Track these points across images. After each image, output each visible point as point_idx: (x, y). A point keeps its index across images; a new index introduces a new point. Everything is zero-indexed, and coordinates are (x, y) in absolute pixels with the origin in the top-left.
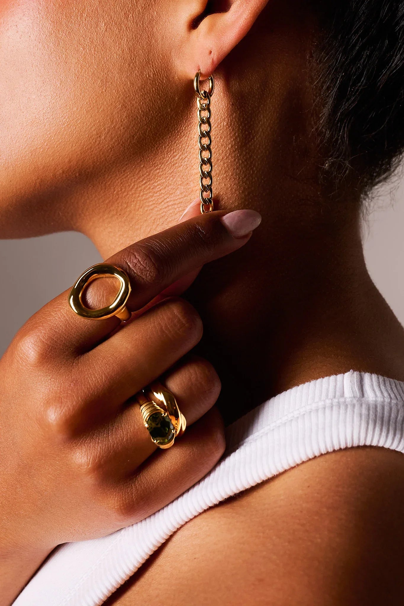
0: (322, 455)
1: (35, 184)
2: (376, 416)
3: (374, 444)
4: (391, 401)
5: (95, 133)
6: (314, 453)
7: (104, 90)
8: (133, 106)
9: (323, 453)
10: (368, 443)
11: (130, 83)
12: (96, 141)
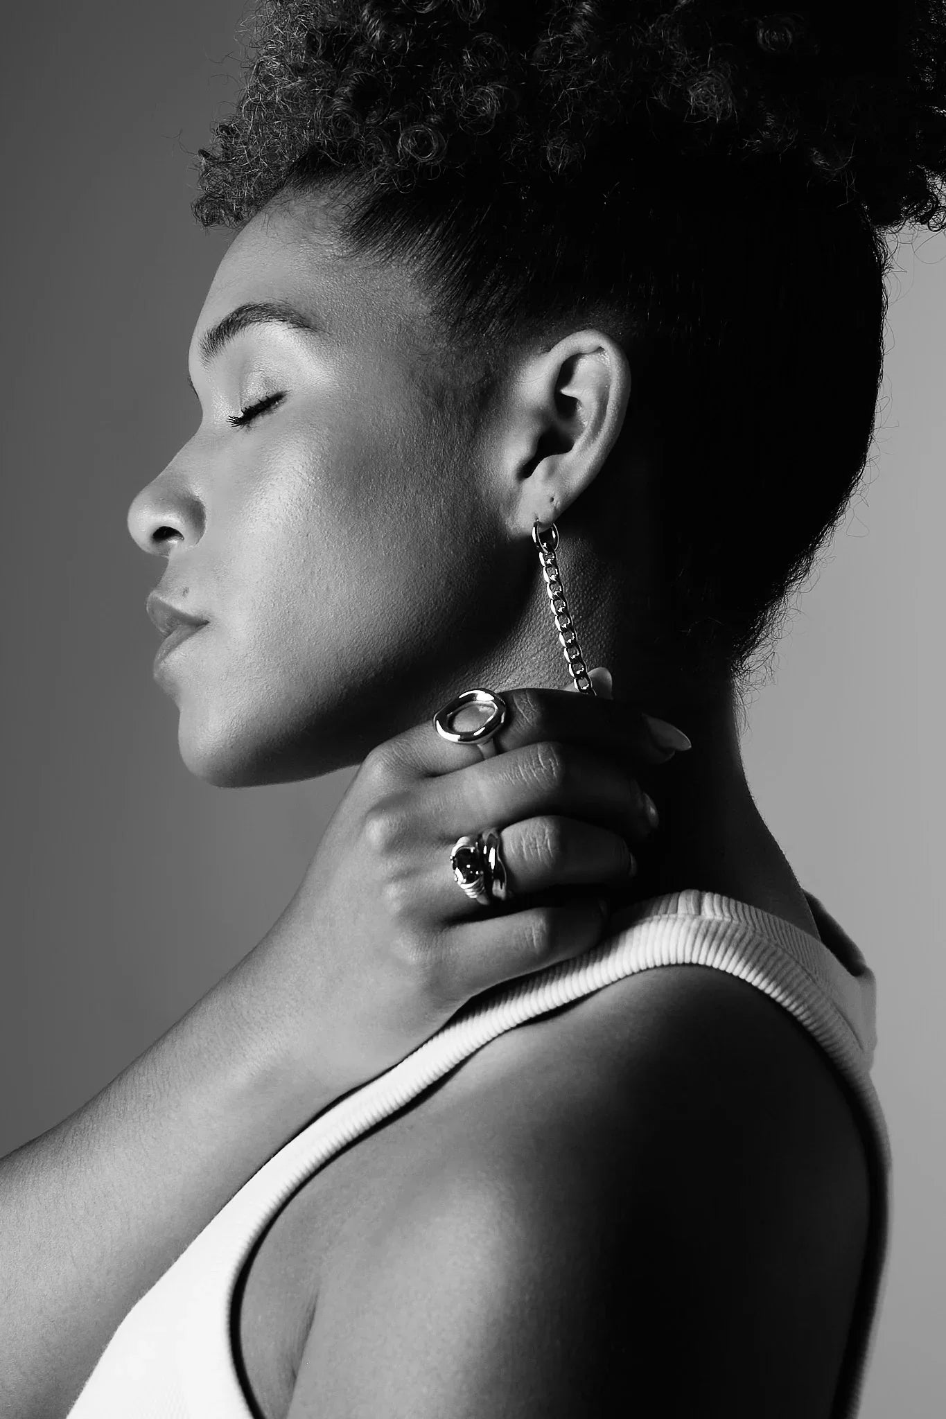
0: (641, 971)
1: (341, 695)
2: (707, 931)
3: (701, 962)
4: (732, 921)
5: (415, 619)
6: (631, 969)
7: (423, 566)
8: (459, 580)
9: (642, 969)
10: (694, 961)
11: (454, 552)
12: (417, 629)
